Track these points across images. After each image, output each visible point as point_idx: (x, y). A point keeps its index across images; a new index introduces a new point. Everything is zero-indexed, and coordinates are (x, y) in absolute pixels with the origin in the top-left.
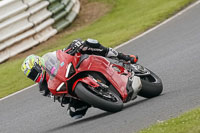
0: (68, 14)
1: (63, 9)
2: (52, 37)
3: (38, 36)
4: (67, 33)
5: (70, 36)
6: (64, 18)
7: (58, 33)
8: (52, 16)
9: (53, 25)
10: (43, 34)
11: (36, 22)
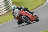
0: (10, 8)
1: (9, 7)
2: (5, 13)
3: (2, 13)
4: (9, 12)
5: (10, 13)
6: (9, 9)
7: (7, 12)
8: (6, 8)
9: (6, 10)
10: (3, 12)
11: (2, 9)
